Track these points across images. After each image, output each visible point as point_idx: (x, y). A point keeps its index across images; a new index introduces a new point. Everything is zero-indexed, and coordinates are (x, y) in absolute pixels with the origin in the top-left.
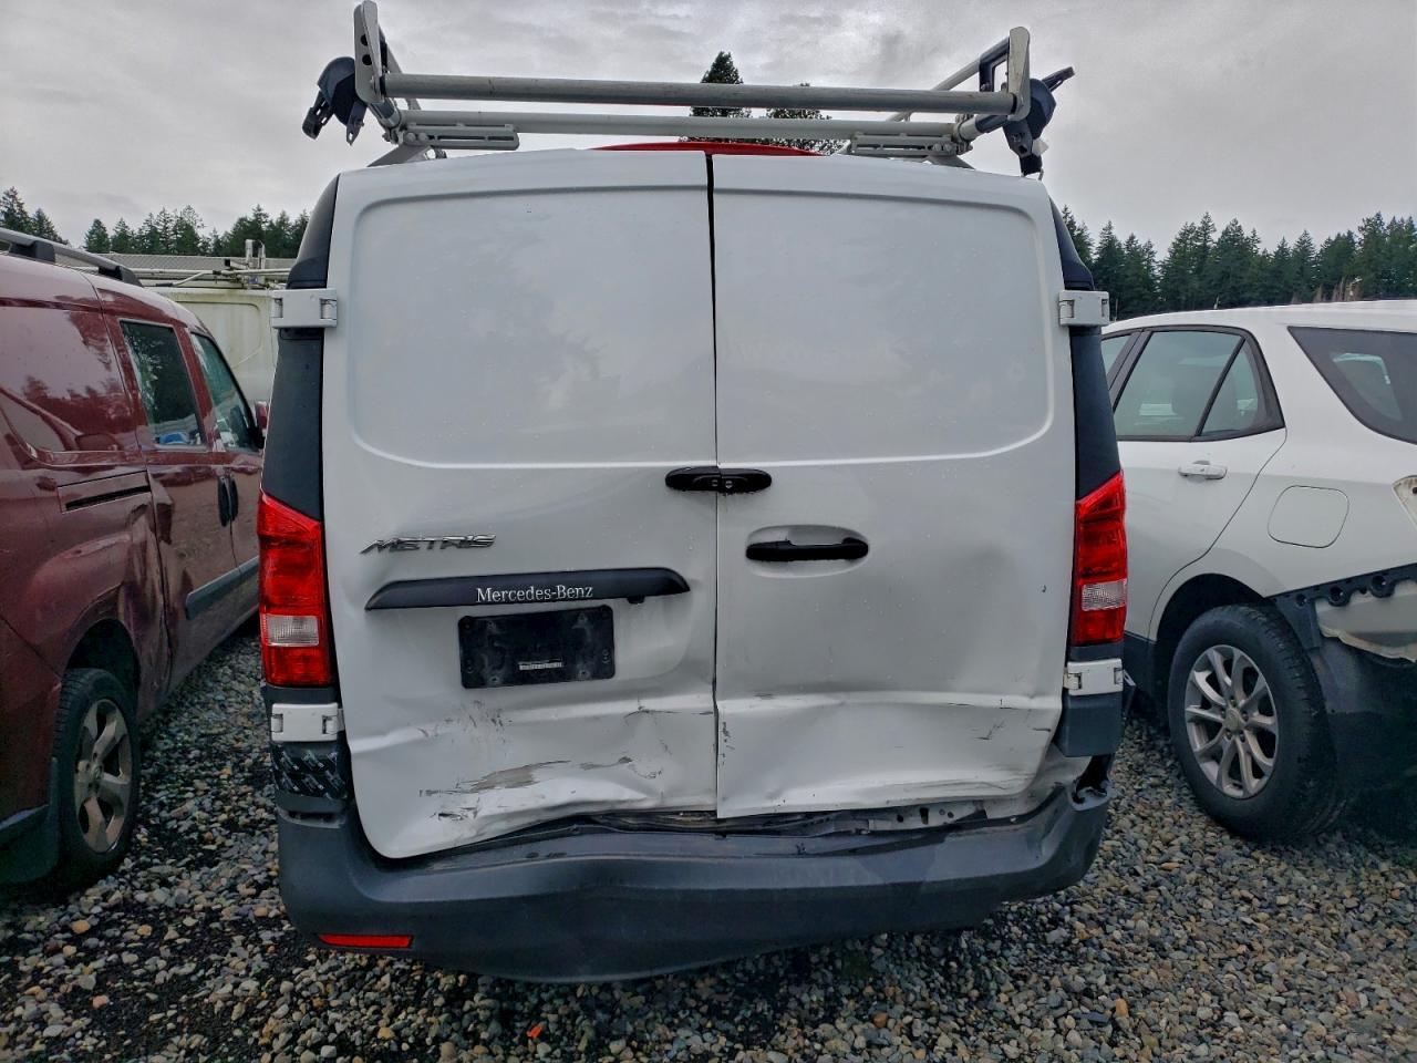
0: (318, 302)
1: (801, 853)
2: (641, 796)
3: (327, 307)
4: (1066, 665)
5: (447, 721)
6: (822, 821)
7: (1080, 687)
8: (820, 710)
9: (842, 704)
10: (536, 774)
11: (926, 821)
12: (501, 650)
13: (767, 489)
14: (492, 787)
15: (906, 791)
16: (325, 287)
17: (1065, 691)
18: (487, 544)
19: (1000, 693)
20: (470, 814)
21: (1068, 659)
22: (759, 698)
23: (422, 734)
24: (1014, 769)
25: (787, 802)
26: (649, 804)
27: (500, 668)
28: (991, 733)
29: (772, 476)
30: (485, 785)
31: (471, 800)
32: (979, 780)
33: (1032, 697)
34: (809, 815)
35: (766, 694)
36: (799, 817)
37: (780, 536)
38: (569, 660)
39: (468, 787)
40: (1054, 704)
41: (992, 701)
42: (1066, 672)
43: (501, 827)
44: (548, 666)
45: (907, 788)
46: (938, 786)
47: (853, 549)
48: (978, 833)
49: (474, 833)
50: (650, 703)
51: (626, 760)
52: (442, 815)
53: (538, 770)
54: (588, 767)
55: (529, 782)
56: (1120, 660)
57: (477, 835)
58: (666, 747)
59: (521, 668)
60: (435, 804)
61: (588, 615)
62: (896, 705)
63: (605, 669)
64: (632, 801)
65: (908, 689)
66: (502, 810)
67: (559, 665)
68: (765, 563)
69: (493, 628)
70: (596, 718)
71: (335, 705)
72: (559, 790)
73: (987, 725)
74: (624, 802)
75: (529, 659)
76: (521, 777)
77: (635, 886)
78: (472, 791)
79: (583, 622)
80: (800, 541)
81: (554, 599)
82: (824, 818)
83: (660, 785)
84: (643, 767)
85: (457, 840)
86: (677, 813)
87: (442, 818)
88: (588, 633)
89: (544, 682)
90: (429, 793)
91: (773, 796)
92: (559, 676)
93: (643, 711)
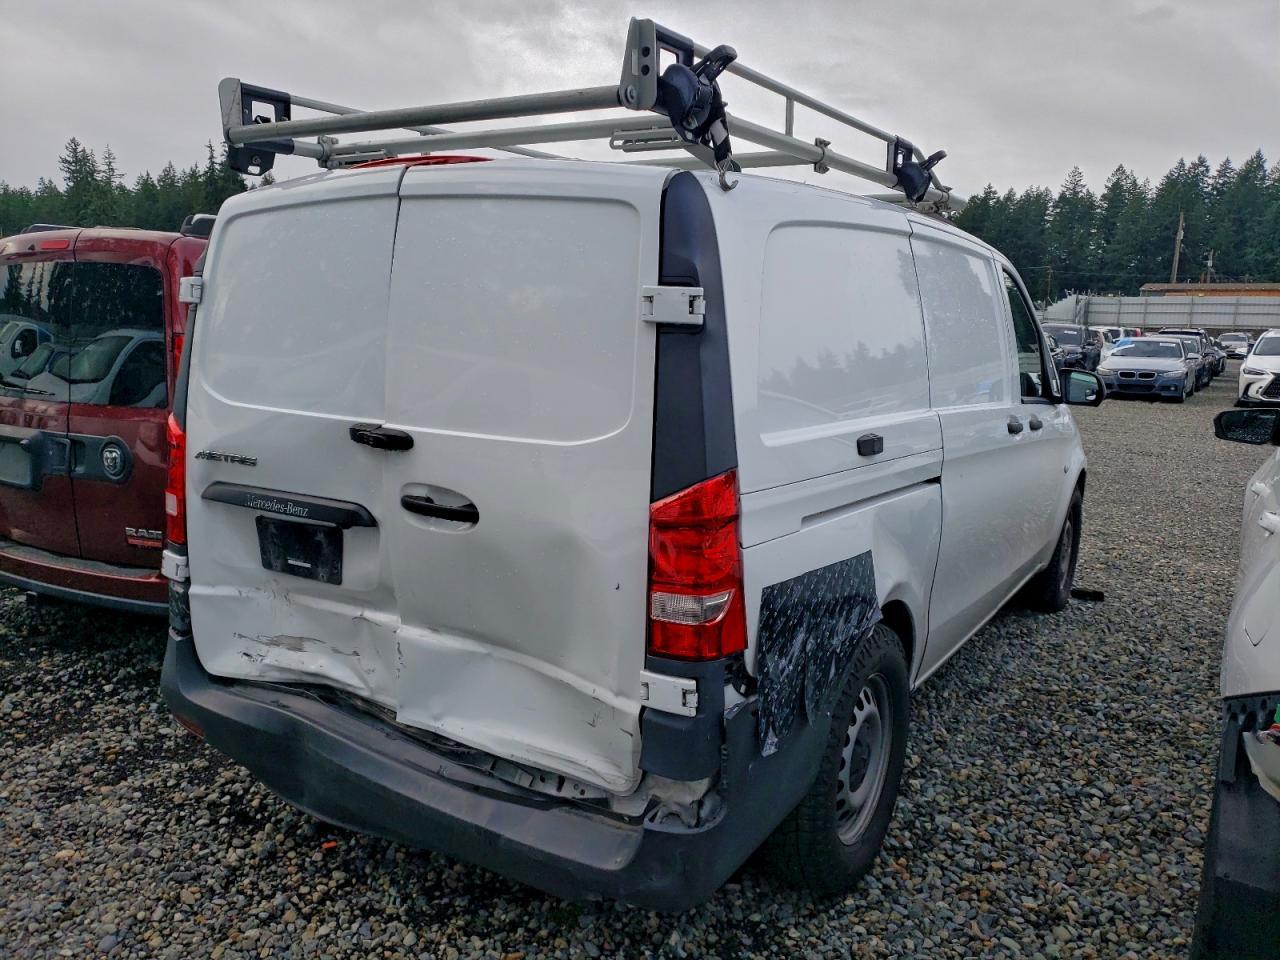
0: (190, 286)
1: (438, 773)
2: (362, 685)
3: (194, 289)
5: (257, 589)
7: (648, 699)
8: (473, 654)
9: (489, 655)
10: (307, 645)
11: (559, 789)
12: (279, 544)
13: (411, 450)
14: (278, 645)
15: (528, 751)
18: (253, 463)
19: (593, 681)
20: (260, 659)
21: (646, 667)
22: (430, 631)
23: (237, 594)
27: (279, 558)
28: (594, 720)
29: (414, 438)
30: (274, 642)
31: (264, 649)
32: (588, 764)
33: (616, 696)
34: (459, 745)
35: (435, 628)
36: (452, 744)
37: (422, 493)
38: (314, 564)
39: (264, 640)
40: (634, 710)
41: (588, 688)
43: (275, 676)
44: (303, 565)
45: (530, 749)
46: (549, 755)
47: (469, 514)
49: (257, 674)
50: (369, 614)
51: (356, 654)
52: (244, 654)
53: (309, 643)
54: (336, 651)
55: (300, 650)
56: (694, 682)
57: (260, 676)
58: (378, 652)
59: (290, 562)
60: (242, 645)
61: (324, 532)
62: (526, 667)
63: (336, 578)
64: (355, 687)
65: (534, 656)
66: (276, 663)
67: (308, 565)
68: (414, 515)
69: (272, 528)
70: (337, 614)
71: (184, 558)
72: (317, 663)
73: (591, 713)
74: (352, 686)
75: (293, 556)
76: (297, 644)
78: (267, 644)
79: (320, 537)
81: (285, 513)
82: (467, 751)
83: (373, 680)
84: (367, 662)
87: (245, 657)
88: (325, 546)
89: (303, 577)
90: (241, 636)
91: (436, 718)
92: (309, 574)
93: (362, 618)
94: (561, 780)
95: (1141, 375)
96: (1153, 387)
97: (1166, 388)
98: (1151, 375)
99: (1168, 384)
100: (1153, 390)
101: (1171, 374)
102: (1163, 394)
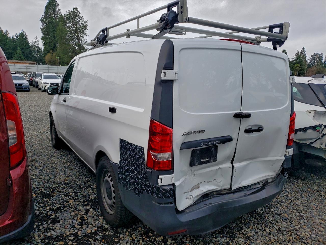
0: (175, 74)
1: (246, 195)
2: (218, 187)
3: (177, 75)
4: (286, 150)
5: (186, 175)
6: (247, 187)
7: (289, 154)
9: (251, 162)
10: (200, 185)
12: (199, 157)
13: (250, 117)
14: (193, 190)
15: (260, 179)
16: (173, 70)
17: (285, 155)
18: (204, 131)
19: (276, 156)
20: (191, 197)
21: (286, 149)
22: (239, 163)
23: (184, 180)
24: (274, 172)
25: (242, 185)
26: (219, 189)
27: (198, 161)
28: (273, 165)
29: (251, 114)
30: (192, 190)
31: (191, 193)
32: (270, 175)
33: (281, 157)
34: (245, 186)
36: (243, 187)
37: (250, 127)
38: (210, 158)
40: (283, 158)
41: (274, 158)
42: (286, 151)
43: (196, 199)
44: (206, 160)
45: (260, 178)
46: (264, 177)
47: (261, 129)
48: (268, 186)
49: (193, 201)
50: (220, 166)
51: (215, 180)
52: (187, 198)
54: (208, 182)
55: (199, 188)
58: (222, 176)
59: (202, 161)
60: (185, 196)
61: (214, 147)
62: (259, 161)
63: (215, 160)
65: (261, 157)
66: (196, 195)
67: (208, 159)
68: (247, 133)
69: (198, 152)
70: (212, 171)
71: (173, 174)
72: (204, 189)
73: (273, 163)
74: (215, 189)
75: (203, 159)
76: (197, 187)
77: (226, 208)
78: (190, 191)
79: (213, 149)
80: (254, 128)
81: (214, 144)
82: (248, 187)
83: (221, 184)
84: (218, 181)
85: (191, 204)
86: (223, 190)
88: (214, 151)
89: (205, 163)
90: (185, 193)
91: (240, 184)
92: (208, 162)
93: (220, 168)
94: (259, 183)
95: (19, 85)
96: (23, 88)
97: (26, 88)
98: (22, 85)
99: (26, 87)
100: (23, 89)
101: (26, 85)
102: (26, 90)
